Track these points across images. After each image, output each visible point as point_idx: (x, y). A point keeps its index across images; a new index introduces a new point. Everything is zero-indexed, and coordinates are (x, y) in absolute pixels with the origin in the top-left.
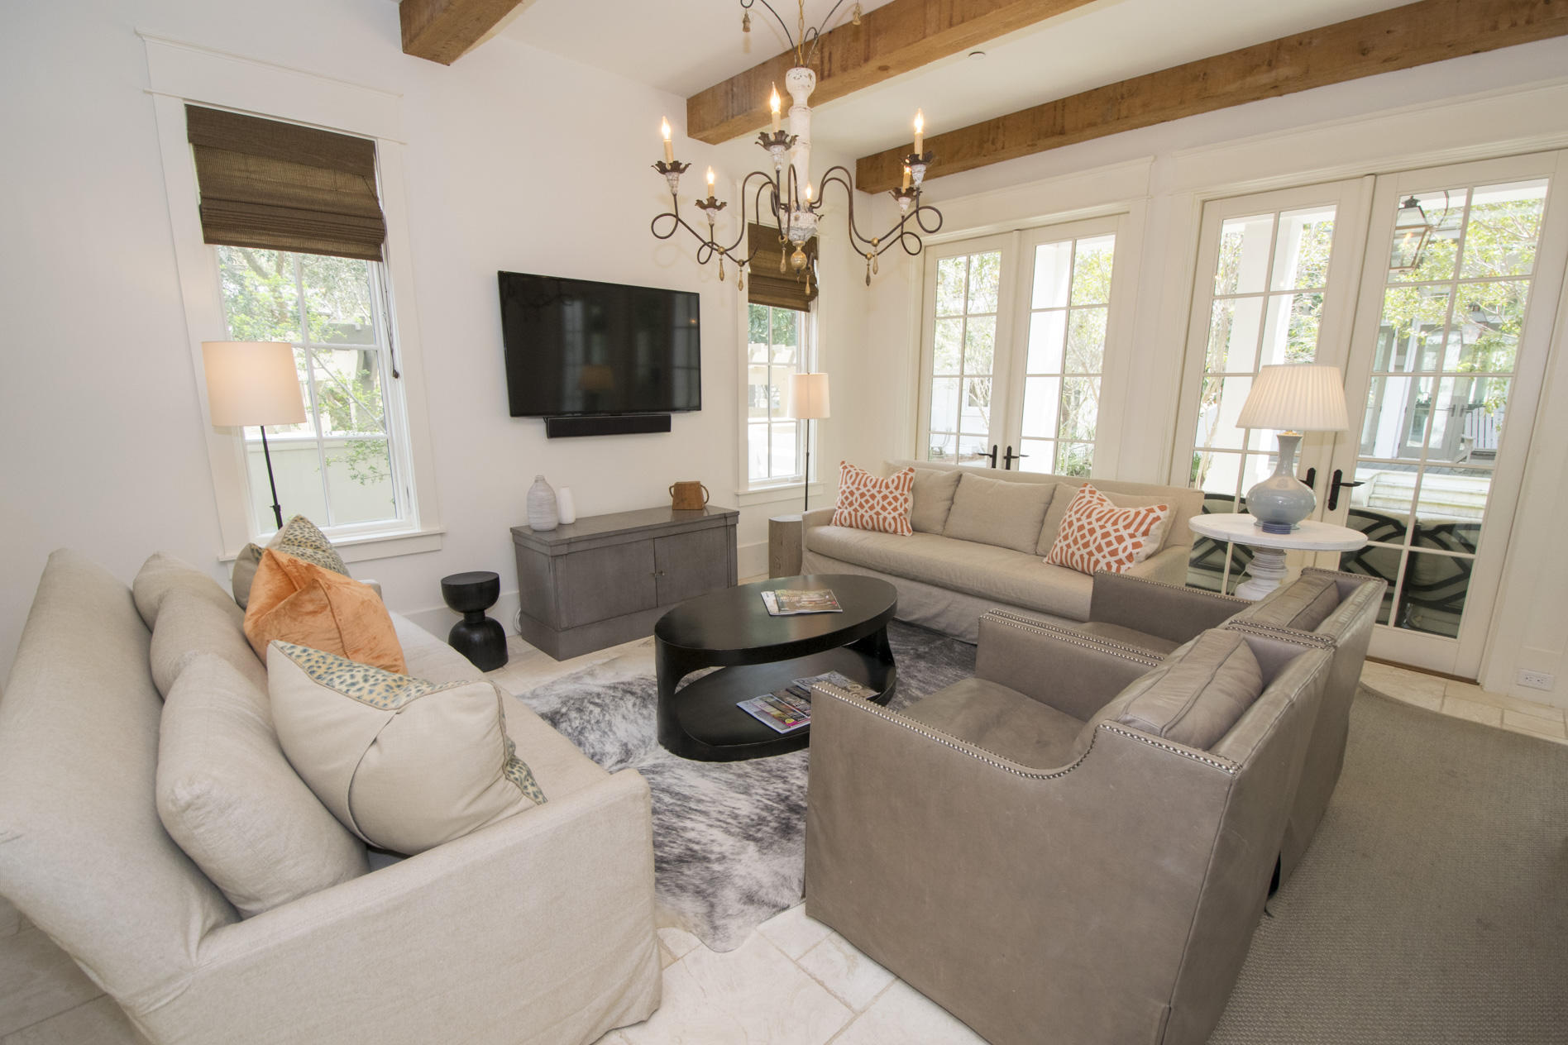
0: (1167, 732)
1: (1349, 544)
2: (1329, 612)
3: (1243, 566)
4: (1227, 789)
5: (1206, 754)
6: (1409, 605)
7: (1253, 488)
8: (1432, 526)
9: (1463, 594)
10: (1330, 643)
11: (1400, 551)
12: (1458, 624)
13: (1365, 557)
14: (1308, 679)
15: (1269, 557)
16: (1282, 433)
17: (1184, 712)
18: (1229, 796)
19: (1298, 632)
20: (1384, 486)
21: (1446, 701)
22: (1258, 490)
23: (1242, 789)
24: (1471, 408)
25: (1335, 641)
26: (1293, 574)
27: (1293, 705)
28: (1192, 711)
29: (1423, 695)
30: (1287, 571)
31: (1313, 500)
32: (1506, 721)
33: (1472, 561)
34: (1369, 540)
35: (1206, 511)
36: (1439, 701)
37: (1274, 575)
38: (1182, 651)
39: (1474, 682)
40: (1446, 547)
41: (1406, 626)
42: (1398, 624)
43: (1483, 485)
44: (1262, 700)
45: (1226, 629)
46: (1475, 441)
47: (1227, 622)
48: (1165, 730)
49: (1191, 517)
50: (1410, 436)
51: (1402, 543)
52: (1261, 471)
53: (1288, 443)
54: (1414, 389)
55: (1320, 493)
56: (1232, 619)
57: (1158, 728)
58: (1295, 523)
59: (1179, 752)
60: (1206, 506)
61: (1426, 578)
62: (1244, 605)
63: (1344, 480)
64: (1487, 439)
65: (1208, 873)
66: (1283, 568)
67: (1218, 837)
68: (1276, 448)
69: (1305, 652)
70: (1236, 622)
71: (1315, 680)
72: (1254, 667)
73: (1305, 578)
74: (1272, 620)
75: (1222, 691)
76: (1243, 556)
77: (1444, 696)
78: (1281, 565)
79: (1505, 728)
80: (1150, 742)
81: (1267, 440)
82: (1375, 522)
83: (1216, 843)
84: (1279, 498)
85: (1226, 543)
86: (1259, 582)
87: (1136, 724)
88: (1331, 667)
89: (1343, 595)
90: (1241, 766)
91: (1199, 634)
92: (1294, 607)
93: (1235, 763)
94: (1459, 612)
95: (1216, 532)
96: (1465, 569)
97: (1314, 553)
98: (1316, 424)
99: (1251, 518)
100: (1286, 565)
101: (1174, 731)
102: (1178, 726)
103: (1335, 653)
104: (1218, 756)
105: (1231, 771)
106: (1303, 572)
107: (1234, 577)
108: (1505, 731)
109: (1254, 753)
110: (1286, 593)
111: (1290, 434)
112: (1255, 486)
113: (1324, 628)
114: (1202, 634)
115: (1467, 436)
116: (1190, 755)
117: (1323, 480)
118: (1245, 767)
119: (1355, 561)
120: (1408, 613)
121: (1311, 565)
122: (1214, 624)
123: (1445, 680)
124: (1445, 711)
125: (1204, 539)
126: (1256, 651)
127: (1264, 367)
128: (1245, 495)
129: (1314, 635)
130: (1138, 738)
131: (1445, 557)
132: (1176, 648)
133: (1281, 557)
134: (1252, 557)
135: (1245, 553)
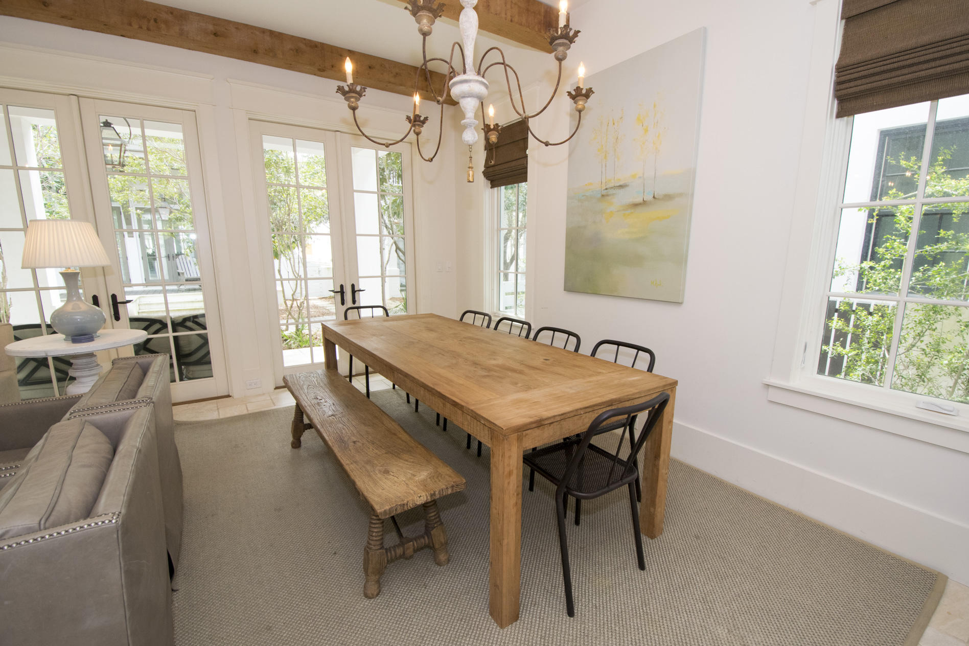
0: (45, 523)
1: (137, 338)
2: (140, 383)
3: (67, 374)
4: (115, 536)
5: (89, 521)
6: (183, 367)
7: (53, 314)
8: (180, 320)
9: (208, 353)
10: (149, 401)
11: (168, 337)
12: (211, 370)
13: (149, 346)
14: (143, 429)
15: (84, 360)
16: (63, 270)
17: (55, 499)
18: (120, 540)
19: (125, 402)
20: (145, 304)
21: (220, 411)
22: (57, 315)
23: (127, 528)
24: (178, 255)
25: (152, 399)
26: (106, 366)
27: (140, 451)
28: (62, 494)
29: (208, 413)
30: (102, 367)
31: (103, 316)
32: (249, 409)
33: (207, 334)
34: (149, 334)
35: (17, 339)
36: (217, 413)
37: (93, 372)
38: (35, 451)
39: (229, 396)
40: (191, 329)
41: (186, 379)
42: (181, 379)
43: (199, 296)
44: (117, 458)
45: (69, 419)
46: (185, 274)
47: (67, 415)
48: (42, 522)
49: (6, 345)
50: (150, 274)
51: (168, 332)
52: (55, 301)
53: (70, 278)
54: (143, 247)
55: (106, 310)
56: (71, 410)
57: (36, 526)
58: (96, 332)
59: (63, 533)
60: (16, 335)
61: (186, 350)
62: (77, 398)
63: (119, 300)
64: (191, 271)
65: (126, 604)
66: (98, 365)
67: (123, 575)
68: (62, 283)
69: (135, 413)
70: (75, 412)
71: (148, 428)
72: (102, 439)
73: (116, 366)
74: (103, 401)
75: (84, 466)
76: (63, 366)
77: (218, 409)
78: (95, 364)
79: (250, 412)
80: (31, 541)
81: (53, 277)
82: (148, 323)
83: (123, 581)
84: (78, 317)
85: (45, 359)
86: (83, 380)
87: (11, 534)
88: (155, 414)
89: (145, 371)
90: (120, 513)
91: (46, 432)
92: (116, 387)
93: (114, 514)
94: (210, 363)
95: (33, 352)
96: (205, 340)
97: (115, 350)
98: (88, 262)
99: (60, 336)
100: (99, 363)
101: (52, 518)
102: (54, 513)
103: (154, 406)
104: (98, 516)
105: (114, 521)
106: (113, 363)
107: (61, 384)
108: (250, 414)
109: (125, 497)
110: (105, 380)
111: (70, 271)
112: (54, 312)
113: (142, 393)
114: (49, 431)
115: (180, 271)
116: (74, 529)
117: (105, 301)
118: (123, 511)
119: (143, 348)
120: (184, 372)
121: (116, 357)
122: (57, 419)
123: (215, 401)
124: (221, 417)
125: (27, 361)
126: (99, 427)
127: (31, 221)
128: (48, 321)
129: (136, 400)
130: (17, 544)
131: (192, 335)
132: (29, 451)
133: (94, 359)
134: (71, 364)
135: (64, 364)
